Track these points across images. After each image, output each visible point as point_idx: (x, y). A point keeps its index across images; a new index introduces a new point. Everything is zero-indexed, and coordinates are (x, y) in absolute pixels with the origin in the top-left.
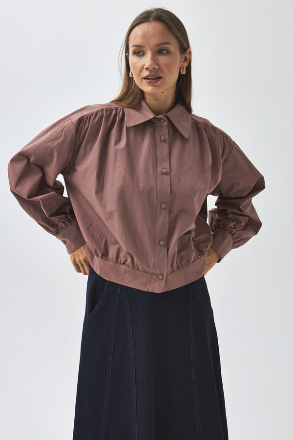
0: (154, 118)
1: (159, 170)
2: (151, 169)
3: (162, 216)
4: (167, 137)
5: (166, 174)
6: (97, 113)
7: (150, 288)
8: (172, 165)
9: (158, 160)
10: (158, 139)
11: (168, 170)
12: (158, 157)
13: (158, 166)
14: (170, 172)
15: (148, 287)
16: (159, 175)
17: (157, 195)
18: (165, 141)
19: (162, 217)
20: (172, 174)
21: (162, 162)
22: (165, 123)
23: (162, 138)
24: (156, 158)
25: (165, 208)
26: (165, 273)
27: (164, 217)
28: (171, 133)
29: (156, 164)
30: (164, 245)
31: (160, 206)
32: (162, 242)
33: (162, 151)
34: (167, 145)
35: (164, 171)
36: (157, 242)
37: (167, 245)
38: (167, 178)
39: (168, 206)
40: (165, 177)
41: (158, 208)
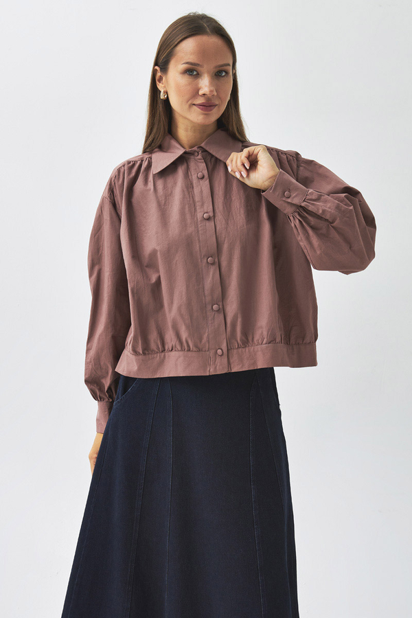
0: (185, 153)
1: (199, 215)
2: (188, 216)
3: (211, 273)
4: (206, 172)
5: (209, 219)
6: (119, 170)
7: (211, 370)
8: (216, 206)
9: (197, 204)
10: (194, 177)
11: (211, 214)
12: (196, 199)
13: (198, 211)
14: (214, 216)
15: (208, 369)
16: (199, 223)
17: (200, 247)
18: (203, 178)
19: (211, 276)
20: (216, 218)
21: (202, 205)
22: (200, 157)
23: (200, 175)
24: (194, 201)
25: (213, 264)
26: (224, 346)
27: (214, 274)
28: (210, 167)
29: (195, 209)
30: (218, 311)
31: (205, 261)
32: (215, 307)
33: (201, 191)
34: (207, 182)
35: (206, 216)
36: (209, 307)
37: (222, 311)
38: (210, 225)
39: (216, 260)
40: (208, 223)
41: (204, 264)
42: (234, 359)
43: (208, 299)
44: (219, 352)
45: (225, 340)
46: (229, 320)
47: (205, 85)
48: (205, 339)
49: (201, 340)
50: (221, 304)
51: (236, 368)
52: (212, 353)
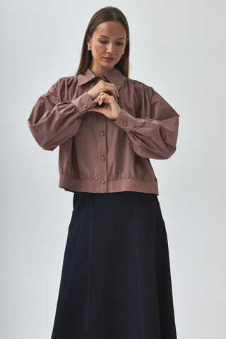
3: (102, 140)
15: (96, 190)
19: (101, 142)
25: (103, 136)
26: (105, 179)
30: (104, 160)
31: (99, 134)
32: (103, 158)
36: (99, 158)
39: (105, 134)
42: (110, 186)
44: (103, 182)
45: (106, 176)
46: (109, 165)
47: (110, 47)
48: (96, 175)
49: (94, 174)
50: (105, 157)
51: (111, 191)
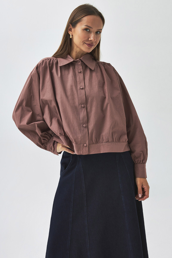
0: (74, 61)
1: (78, 87)
2: (74, 87)
4: (82, 70)
5: (82, 89)
6: (43, 61)
7: (81, 153)
8: (86, 84)
9: (78, 82)
10: (77, 72)
11: (84, 87)
12: (77, 81)
13: (78, 85)
14: (85, 88)
15: (80, 152)
16: (78, 90)
17: (79, 100)
18: (81, 72)
20: (86, 89)
21: (80, 83)
22: (80, 63)
23: (79, 71)
24: (76, 81)
25: (84, 107)
26: (87, 143)
27: (84, 112)
28: (84, 68)
29: (77, 85)
30: (85, 127)
31: (81, 106)
32: (84, 125)
33: (80, 78)
34: (82, 74)
35: (81, 87)
36: (82, 126)
37: (87, 127)
38: (83, 91)
39: (85, 106)
40: (82, 90)
41: (80, 108)
42: (91, 149)
43: (81, 122)
44: (85, 145)
45: (88, 140)
46: (90, 131)
50: (86, 124)
51: (92, 153)
52: (82, 145)
